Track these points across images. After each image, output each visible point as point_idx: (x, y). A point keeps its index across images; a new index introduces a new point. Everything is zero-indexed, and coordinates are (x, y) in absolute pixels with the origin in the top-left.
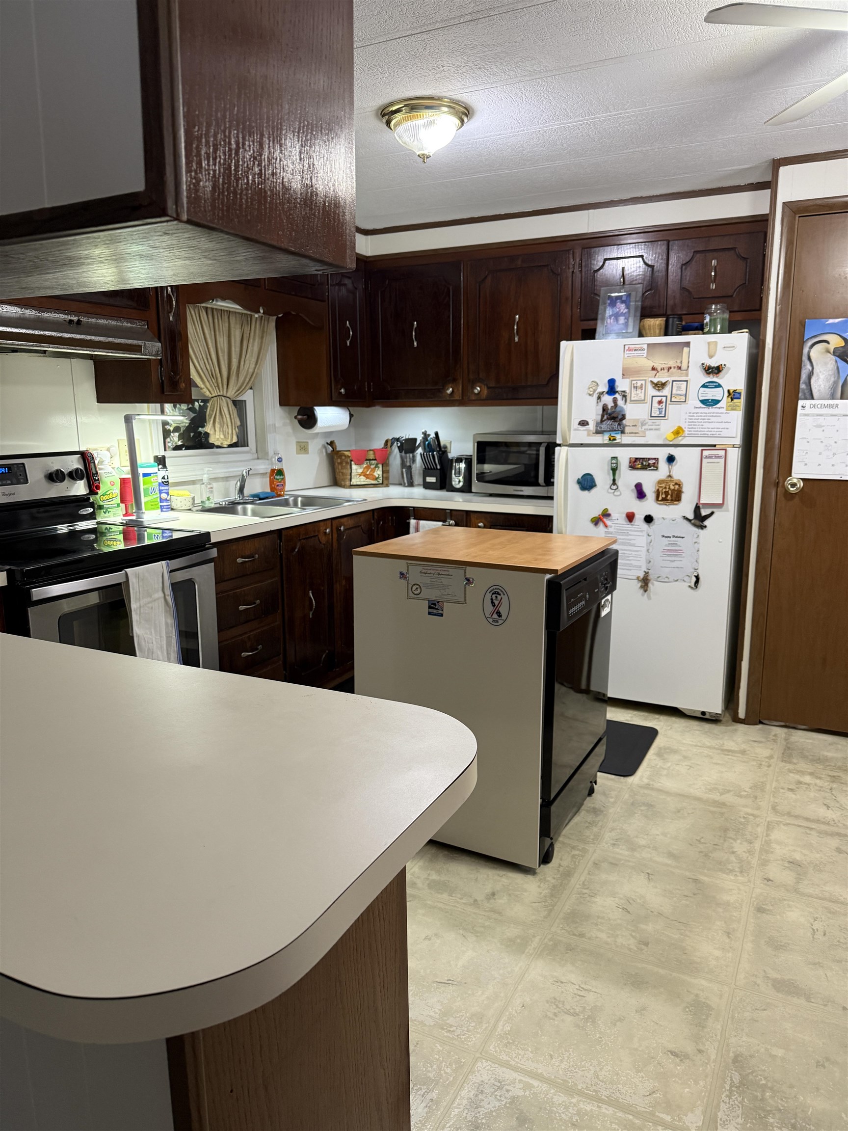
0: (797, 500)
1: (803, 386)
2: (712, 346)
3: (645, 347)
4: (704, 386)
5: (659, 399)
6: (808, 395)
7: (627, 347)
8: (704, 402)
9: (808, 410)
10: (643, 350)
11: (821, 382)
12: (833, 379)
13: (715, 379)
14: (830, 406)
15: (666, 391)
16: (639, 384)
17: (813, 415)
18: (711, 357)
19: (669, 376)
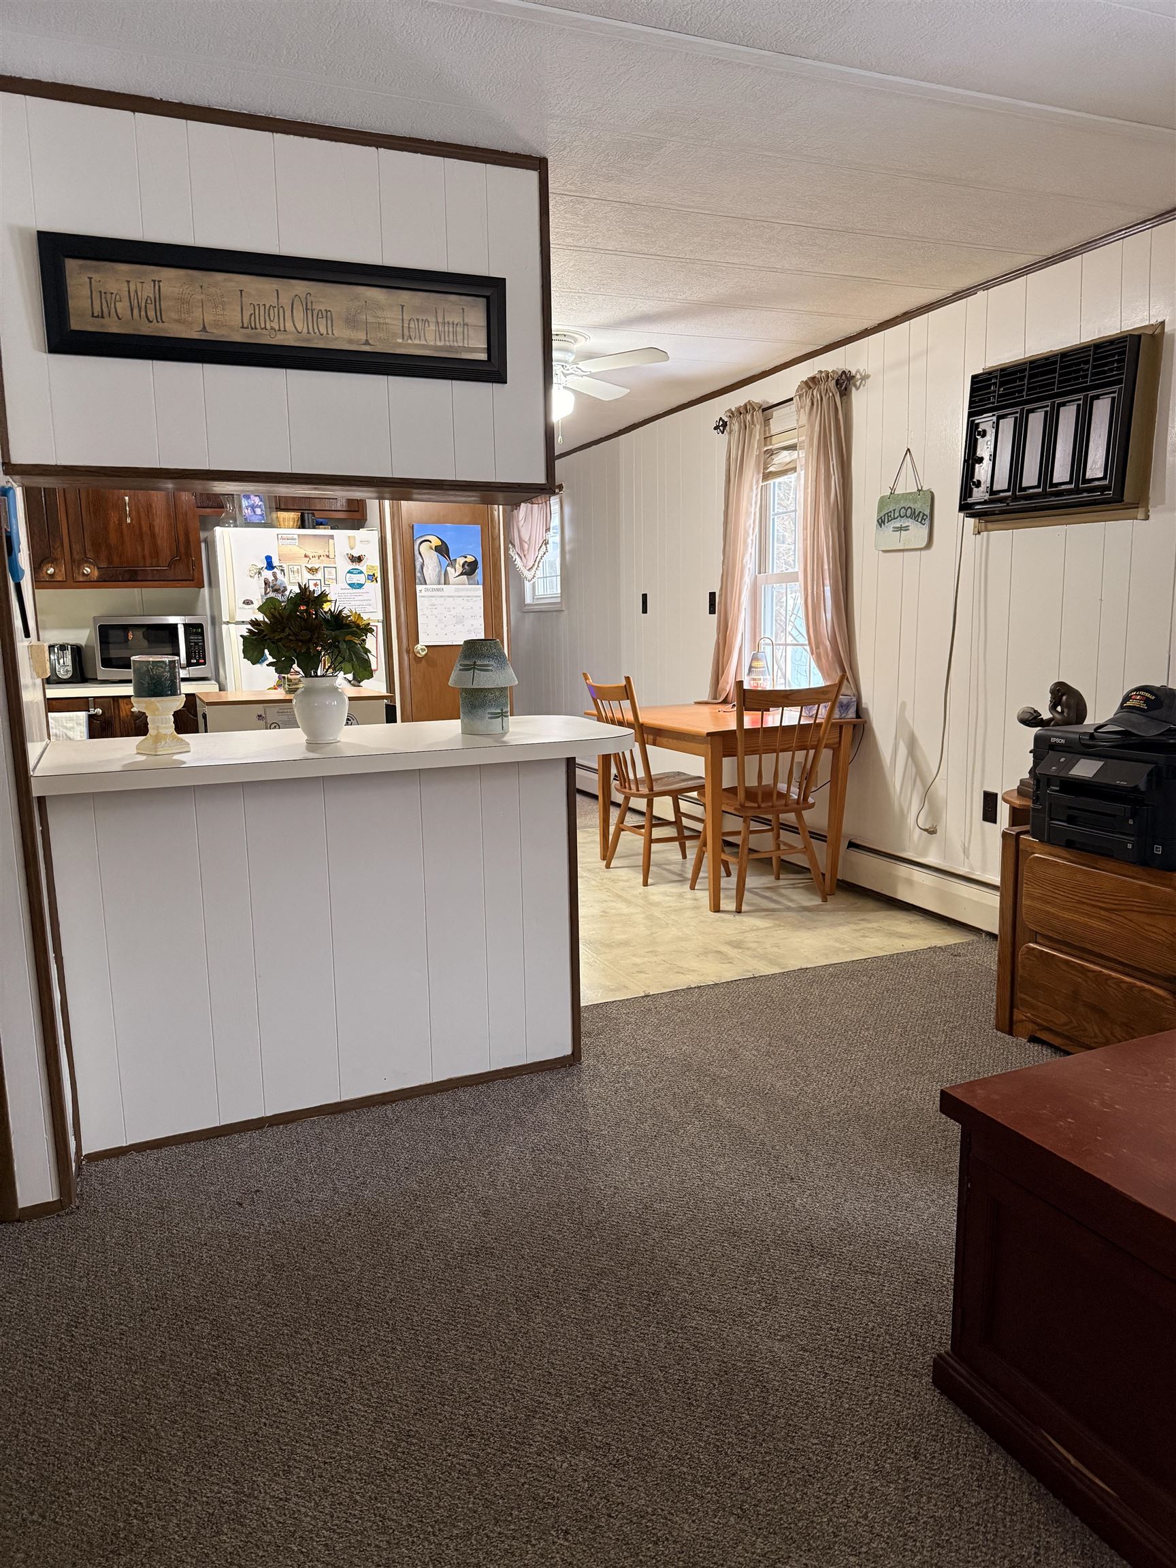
0: (424, 662)
1: (418, 574)
2: (352, 541)
3: (296, 537)
4: (349, 572)
5: (315, 582)
6: (422, 581)
7: (280, 536)
8: (352, 585)
9: (424, 593)
10: (295, 539)
11: (430, 572)
12: (437, 570)
13: (357, 567)
14: (438, 590)
15: (319, 575)
16: (295, 569)
17: (428, 597)
18: (352, 549)
19: (320, 563)
